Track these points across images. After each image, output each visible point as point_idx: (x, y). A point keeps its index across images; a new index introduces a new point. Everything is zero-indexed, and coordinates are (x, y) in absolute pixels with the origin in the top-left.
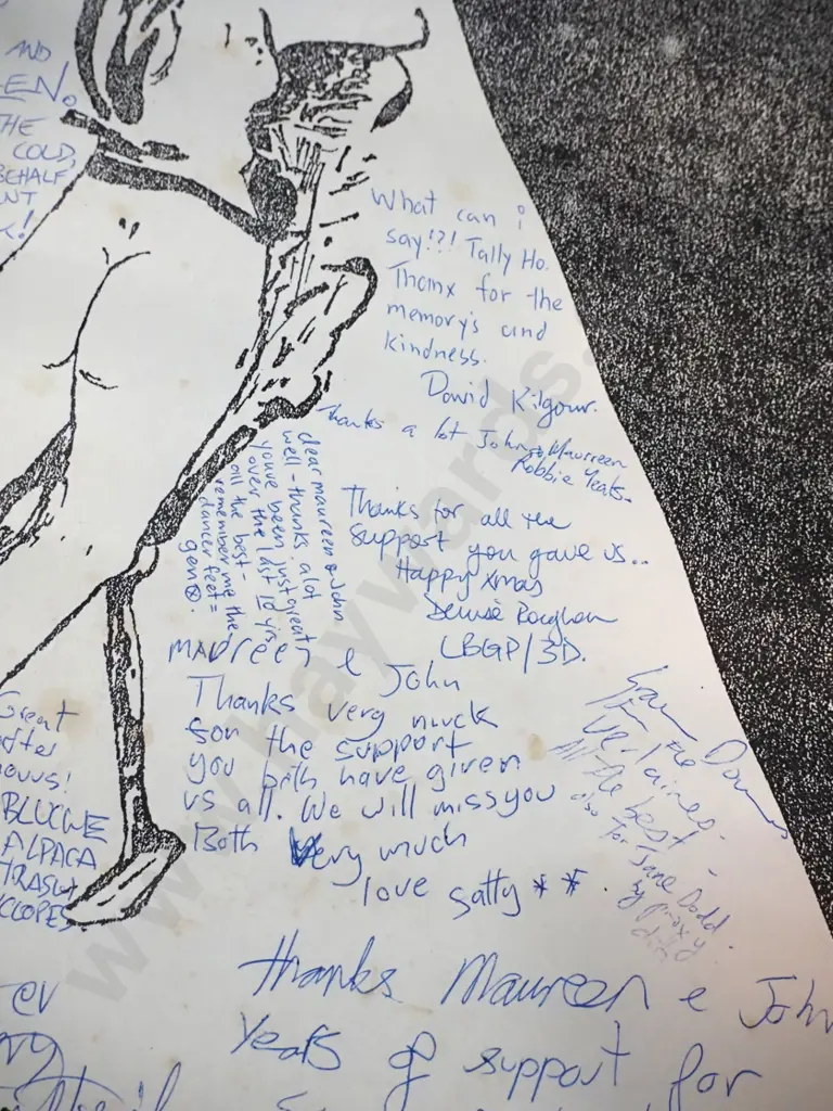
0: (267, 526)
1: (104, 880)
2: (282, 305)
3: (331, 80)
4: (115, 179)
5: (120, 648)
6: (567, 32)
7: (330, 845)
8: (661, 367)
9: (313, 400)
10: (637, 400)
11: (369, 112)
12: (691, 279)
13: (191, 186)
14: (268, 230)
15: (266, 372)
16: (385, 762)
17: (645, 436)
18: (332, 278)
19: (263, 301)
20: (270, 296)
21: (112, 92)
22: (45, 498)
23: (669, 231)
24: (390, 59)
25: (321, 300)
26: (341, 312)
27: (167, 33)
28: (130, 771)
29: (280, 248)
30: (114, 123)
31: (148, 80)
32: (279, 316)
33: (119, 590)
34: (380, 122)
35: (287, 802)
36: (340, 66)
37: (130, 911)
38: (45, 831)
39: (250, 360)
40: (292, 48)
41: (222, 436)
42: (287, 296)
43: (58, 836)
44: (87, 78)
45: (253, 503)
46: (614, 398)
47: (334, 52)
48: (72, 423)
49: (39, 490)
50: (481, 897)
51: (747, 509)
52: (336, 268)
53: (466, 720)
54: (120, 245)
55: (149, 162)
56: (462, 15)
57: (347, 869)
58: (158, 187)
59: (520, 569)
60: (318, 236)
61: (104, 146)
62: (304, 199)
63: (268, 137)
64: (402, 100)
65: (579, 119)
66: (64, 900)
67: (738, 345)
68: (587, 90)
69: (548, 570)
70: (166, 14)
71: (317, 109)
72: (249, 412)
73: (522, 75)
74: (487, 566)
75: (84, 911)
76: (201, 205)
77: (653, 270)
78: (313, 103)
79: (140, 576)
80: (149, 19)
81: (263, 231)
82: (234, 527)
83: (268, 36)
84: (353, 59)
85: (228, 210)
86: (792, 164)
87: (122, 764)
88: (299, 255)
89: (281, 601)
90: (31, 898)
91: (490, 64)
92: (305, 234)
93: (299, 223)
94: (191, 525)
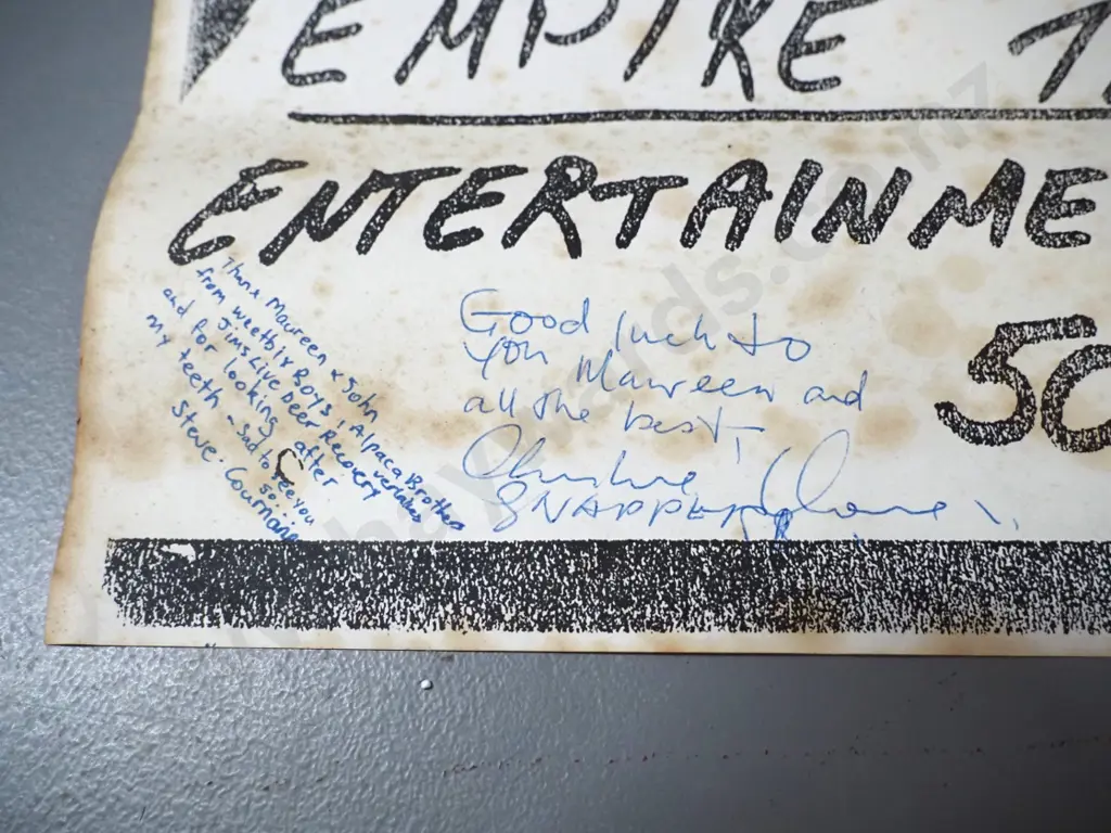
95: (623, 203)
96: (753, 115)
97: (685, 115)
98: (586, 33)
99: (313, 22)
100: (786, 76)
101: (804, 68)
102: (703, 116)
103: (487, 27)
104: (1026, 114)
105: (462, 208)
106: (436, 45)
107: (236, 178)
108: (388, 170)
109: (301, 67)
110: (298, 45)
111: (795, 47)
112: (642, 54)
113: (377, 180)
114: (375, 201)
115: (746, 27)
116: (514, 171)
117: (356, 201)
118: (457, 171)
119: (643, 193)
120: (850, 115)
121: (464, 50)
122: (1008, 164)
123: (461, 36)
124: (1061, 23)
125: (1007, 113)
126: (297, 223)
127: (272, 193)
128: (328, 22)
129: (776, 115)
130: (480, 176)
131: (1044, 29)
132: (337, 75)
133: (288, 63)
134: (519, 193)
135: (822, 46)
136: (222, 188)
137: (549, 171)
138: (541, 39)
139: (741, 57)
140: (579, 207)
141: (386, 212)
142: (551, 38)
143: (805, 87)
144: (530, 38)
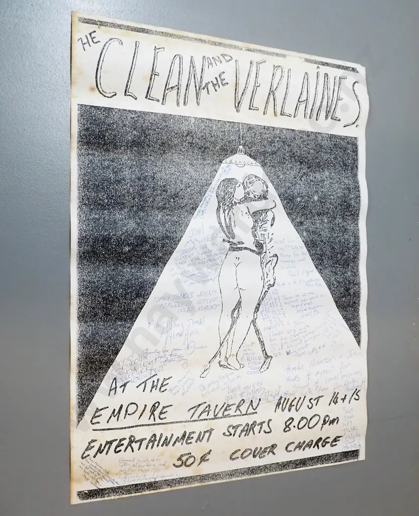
0: (272, 305)
1: (263, 365)
2: (264, 266)
3: (261, 218)
4: (234, 251)
5: (257, 331)
6: (299, 199)
7: (292, 351)
8: (322, 260)
9: (274, 283)
10: (319, 267)
11: (269, 223)
12: (325, 243)
13: (246, 248)
14: (260, 253)
15: (266, 280)
16: (297, 337)
17: (322, 273)
18: (271, 259)
19: (261, 266)
20: (262, 264)
21: (229, 233)
22: (238, 310)
23: (320, 235)
24: (270, 211)
25: (270, 262)
26: (274, 265)
27: (232, 215)
28: (263, 349)
29: (262, 256)
30: (231, 240)
31: (233, 228)
32: (264, 268)
33: (254, 322)
34: (272, 225)
35: (285, 347)
36: (262, 214)
37: (268, 368)
38: (253, 361)
39: (263, 278)
40: (253, 213)
41: (263, 293)
42: (265, 264)
43: (255, 361)
44: (224, 232)
45: (269, 302)
46: (316, 268)
47: (261, 212)
48: (241, 298)
49: (237, 309)
50: (313, 352)
51: (338, 282)
52: (271, 257)
53: (306, 327)
54: (237, 262)
55: (239, 246)
56: (281, 200)
57: (294, 354)
58: (241, 250)
59: (308, 302)
60: (268, 252)
61: (231, 245)
62: (264, 246)
63: (256, 235)
64: (273, 219)
65: (302, 215)
66: (259, 369)
67: (333, 253)
68: (303, 209)
69: (312, 300)
70: (231, 211)
71: (261, 225)
72: (266, 288)
73: (292, 209)
74: (304, 303)
75: (262, 370)
76: (248, 251)
77: (319, 243)
78: (260, 224)
79: (256, 319)
80: (228, 214)
81: (259, 253)
82: (267, 307)
83: (249, 212)
84: (264, 213)
85: (253, 251)
86: (337, 215)
87: (262, 348)
88: (265, 256)
89: (276, 317)
90: (254, 370)
91: (287, 208)
92: (266, 252)
93: (264, 251)
94: (261, 309)
95: (139, 443)
96: (155, 424)
97: (146, 425)
98: (133, 413)
99: (94, 415)
100: (159, 417)
101: (162, 416)
102: (149, 425)
103: (120, 413)
104: (188, 421)
105: (119, 447)
106: (113, 417)
107: (88, 444)
108: (108, 441)
109: (93, 422)
110: (92, 418)
111: (161, 413)
112: (141, 416)
113: (107, 443)
114: (107, 446)
115: (155, 411)
116: (125, 439)
117: (105, 447)
118: (117, 440)
119: (141, 441)
120: (167, 423)
121: (117, 417)
122: (185, 431)
123: (116, 415)
124: (194, 407)
125: (186, 422)
126: (98, 451)
127: (93, 447)
128: (97, 414)
129: (158, 424)
130: (121, 441)
131: (192, 408)
132: (99, 423)
133: (91, 421)
134: (126, 442)
135: (164, 413)
136: (86, 447)
137: (129, 438)
138: (127, 415)
139: (154, 415)
140: (133, 445)
141: (109, 448)
142: (128, 414)
143: (162, 419)
144: (126, 414)
